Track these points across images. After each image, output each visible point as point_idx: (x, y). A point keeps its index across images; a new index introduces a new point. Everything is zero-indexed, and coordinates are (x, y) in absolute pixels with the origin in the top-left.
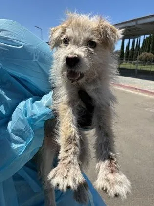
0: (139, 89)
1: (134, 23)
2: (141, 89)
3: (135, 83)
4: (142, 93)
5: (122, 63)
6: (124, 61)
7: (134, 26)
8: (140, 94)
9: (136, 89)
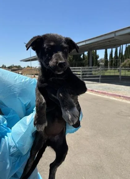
0: (123, 96)
1: (113, 35)
2: (125, 96)
3: (119, 90)
4: (126, 100)
5: (107, 70)
6: (109, 68)
7: (113, 38)
8: (124, 101)
9: (120, 96)
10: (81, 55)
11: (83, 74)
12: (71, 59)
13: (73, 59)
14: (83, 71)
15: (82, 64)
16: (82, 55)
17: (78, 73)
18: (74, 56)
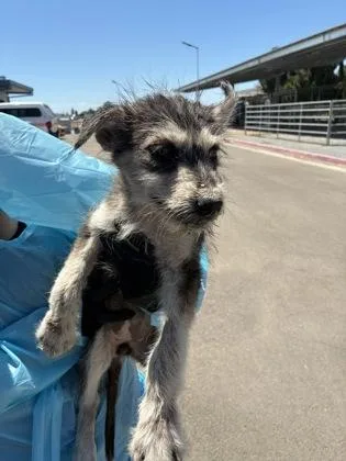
10: (335, 67)
11: (336, 121)
12: (307, 79)
13: (311, 79)
14: (335, 113)
15: (335, 91)
16: (338, 67)
17: (323, 117)
18: (314, 70)
